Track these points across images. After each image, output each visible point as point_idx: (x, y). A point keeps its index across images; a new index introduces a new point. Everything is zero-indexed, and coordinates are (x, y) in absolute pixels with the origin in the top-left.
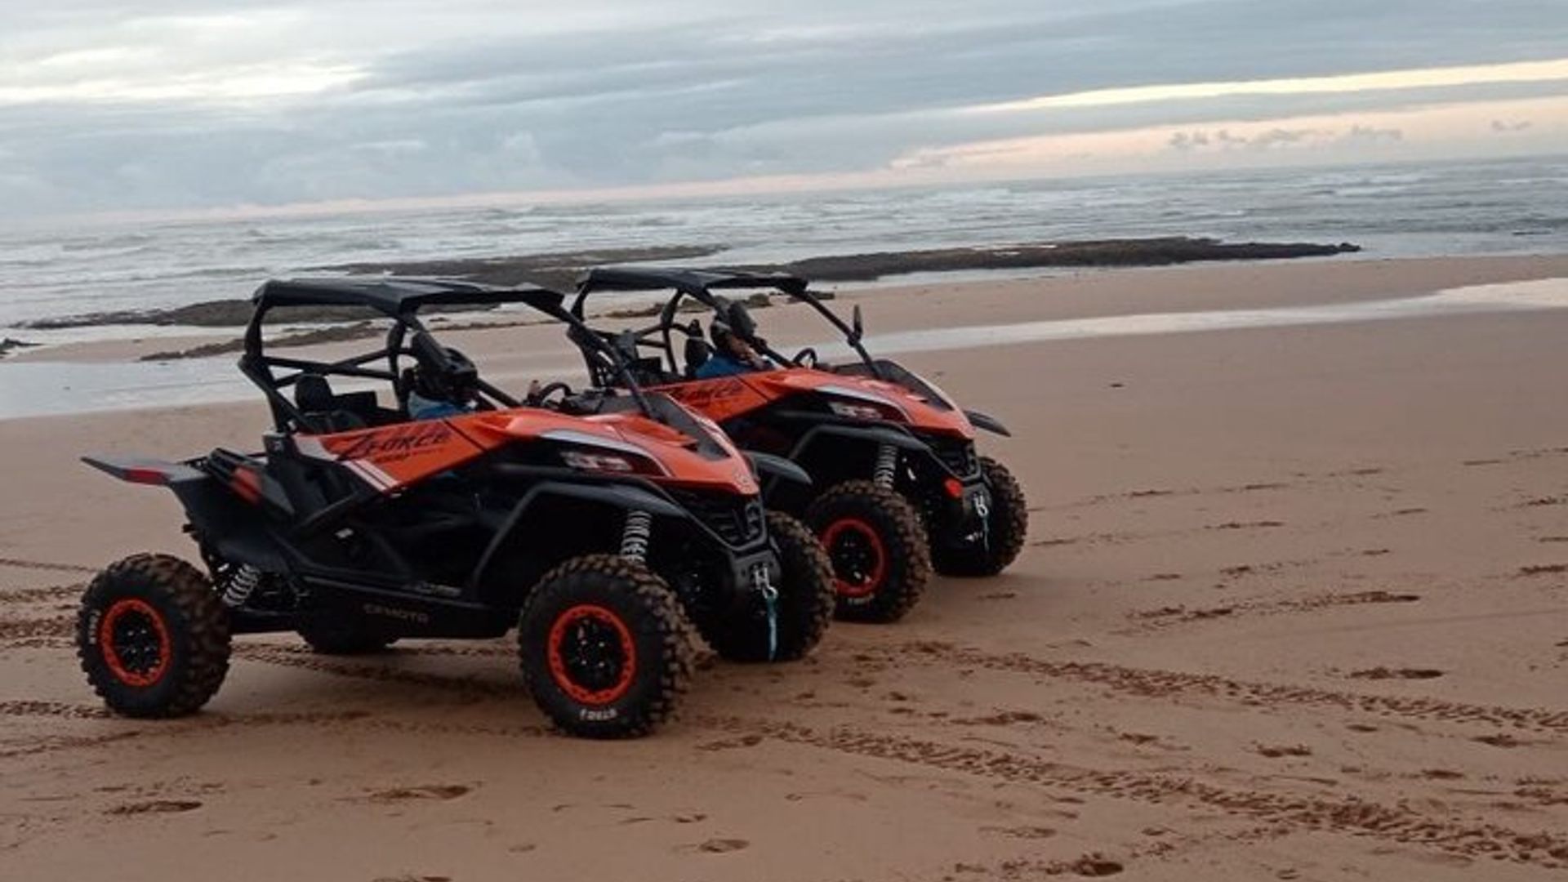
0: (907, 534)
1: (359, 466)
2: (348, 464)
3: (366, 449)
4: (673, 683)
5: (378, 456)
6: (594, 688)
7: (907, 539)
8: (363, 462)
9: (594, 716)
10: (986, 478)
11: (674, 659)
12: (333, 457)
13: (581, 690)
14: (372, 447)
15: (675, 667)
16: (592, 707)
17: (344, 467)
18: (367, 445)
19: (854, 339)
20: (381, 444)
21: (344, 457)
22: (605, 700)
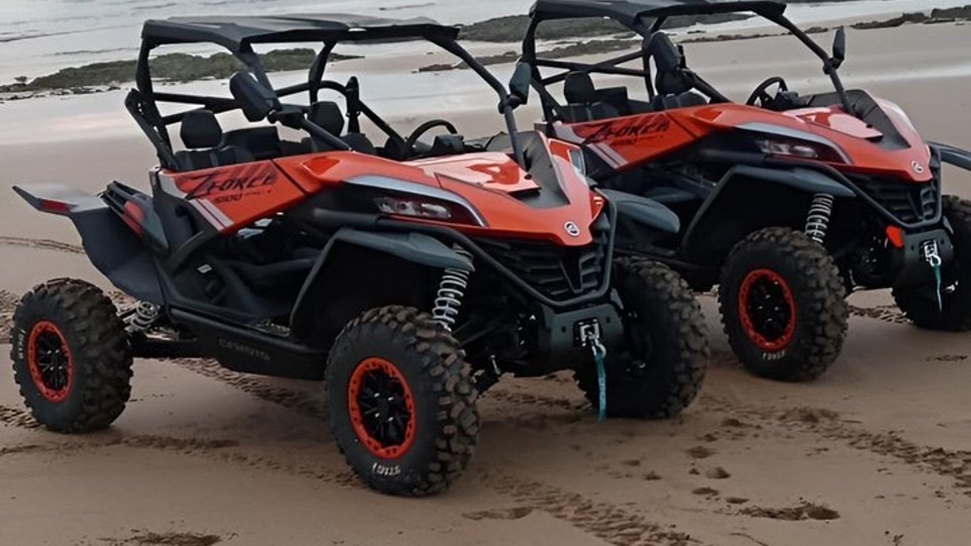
0: (819, 288)
1: (202, 205)
2: (192, 202)
3: (207, 188)
4: (448, 445)
5: (217, 196)
6: (386, 442)
7: (818, 295)
8: (205, 201)
9: (383, 470)
10: (946, 223)
11: (450, 421)
12: (183, 196)
13: (375, 443)
14: (213, 186)
15: (450, 429)
16: (382, 461)
17: (190, 205)
18: (209, 183)
19: (831, 66)
20: (219, 184)
21: (190, 197)
22: (392, 455)
